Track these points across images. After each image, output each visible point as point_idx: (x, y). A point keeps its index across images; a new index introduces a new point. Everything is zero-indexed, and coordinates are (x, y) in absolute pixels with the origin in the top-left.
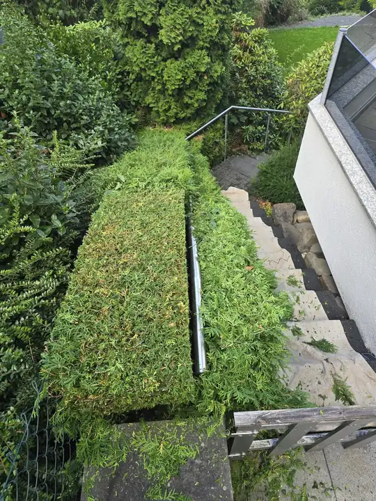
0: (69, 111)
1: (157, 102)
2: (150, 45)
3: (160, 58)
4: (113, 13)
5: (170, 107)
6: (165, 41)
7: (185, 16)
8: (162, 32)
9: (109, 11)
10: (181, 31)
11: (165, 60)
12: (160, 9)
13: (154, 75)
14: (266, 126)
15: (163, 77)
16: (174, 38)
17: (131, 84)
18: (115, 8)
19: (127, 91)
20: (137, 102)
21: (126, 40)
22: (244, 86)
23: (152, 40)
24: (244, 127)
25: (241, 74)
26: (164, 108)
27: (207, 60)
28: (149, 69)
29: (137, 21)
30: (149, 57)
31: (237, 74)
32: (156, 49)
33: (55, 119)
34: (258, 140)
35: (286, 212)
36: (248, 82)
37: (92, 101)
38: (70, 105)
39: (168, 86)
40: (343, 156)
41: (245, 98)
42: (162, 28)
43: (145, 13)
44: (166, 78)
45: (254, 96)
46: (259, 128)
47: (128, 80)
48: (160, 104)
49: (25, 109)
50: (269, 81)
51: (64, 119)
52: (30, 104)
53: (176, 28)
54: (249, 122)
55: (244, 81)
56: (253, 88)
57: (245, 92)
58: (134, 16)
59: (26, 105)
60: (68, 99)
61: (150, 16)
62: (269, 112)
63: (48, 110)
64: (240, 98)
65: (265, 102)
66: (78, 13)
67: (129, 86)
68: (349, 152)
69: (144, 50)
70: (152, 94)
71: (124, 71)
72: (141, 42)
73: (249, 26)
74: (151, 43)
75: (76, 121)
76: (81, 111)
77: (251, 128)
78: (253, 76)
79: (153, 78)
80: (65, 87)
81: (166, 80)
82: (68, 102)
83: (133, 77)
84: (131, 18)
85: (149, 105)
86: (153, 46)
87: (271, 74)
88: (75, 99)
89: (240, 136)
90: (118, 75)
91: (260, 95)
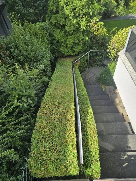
0: (34, 56)
1: (64, 50)
2: (62, 31)
3: (65, 35)
4: (49, 20)
5: (68, 52)
6: (67, 30)
7: (75, 21)
8: (66, 27)
9: (48, 20)
10: (73, 26)
11: (67, 36)
12: (66, 19)
13: (63, 41)
14: (103, 57)
15: (66, 42)
16: (71, 29)
17: (55, 43)
18: (50, 19)
19: (54, 46)
20: (57, 50)
21: (54, 29)
22: (95, 43)
23: (63, 29)
24: (95, 57)
25: (94, 39)
26: (66, 52)
27: (82, 36)
28: (62, 39)
29: (58, 23)
30: (62, 35)
31: (92, 39)
32: (64, 32)
33: (29, 58)
34: (100, 61)
35: (110, 90)
36: (96, 41)
37: (42, 52)
38: (34, 54)
39: (68, 45)
40: (132, 74)
41: (95, 47)
42: (66, 25)
43: (60, 21)
44: (67, 42)
45: (98, 46)
46: (100, 57)
47: (54, 42)
48: (65, 51)
49: (19, 55)
50: (104, 41)
51: (32, 59)
52: (21, 54)
53: (71, 25)
54: (96, 55)
55: (95, 41)
56: (98, 43)
57: (95, 45)
58: (57, 22)
59: (19, 54)
60: (33, 52)
61: (62, 22)
62: (104, 52)
63: (27, 56)
64: (93, 47)
65: (102, 48)
66: (37, 18)
67: (54, 44)
68: (134, 72)
69: (60, 33)
70: (62, 47)
71: (53, 39)
72: (59, 30)
73: (96, 22)
74: (62, 30)
75: (36, 59)
76: (38, 55)
77: (97, 57)
78: (98, 39)
79: (63, 42)
80: (33, 48)
81: (67, 43)
82: (34, 53)
83: (56, 41)
84: (56, 23)
85: (61, 51)
86: (63, 31)
87: (104, 38)
88: (36, 51)
89: (93, 60)
90: (50, 40)
91: (101, 45)
